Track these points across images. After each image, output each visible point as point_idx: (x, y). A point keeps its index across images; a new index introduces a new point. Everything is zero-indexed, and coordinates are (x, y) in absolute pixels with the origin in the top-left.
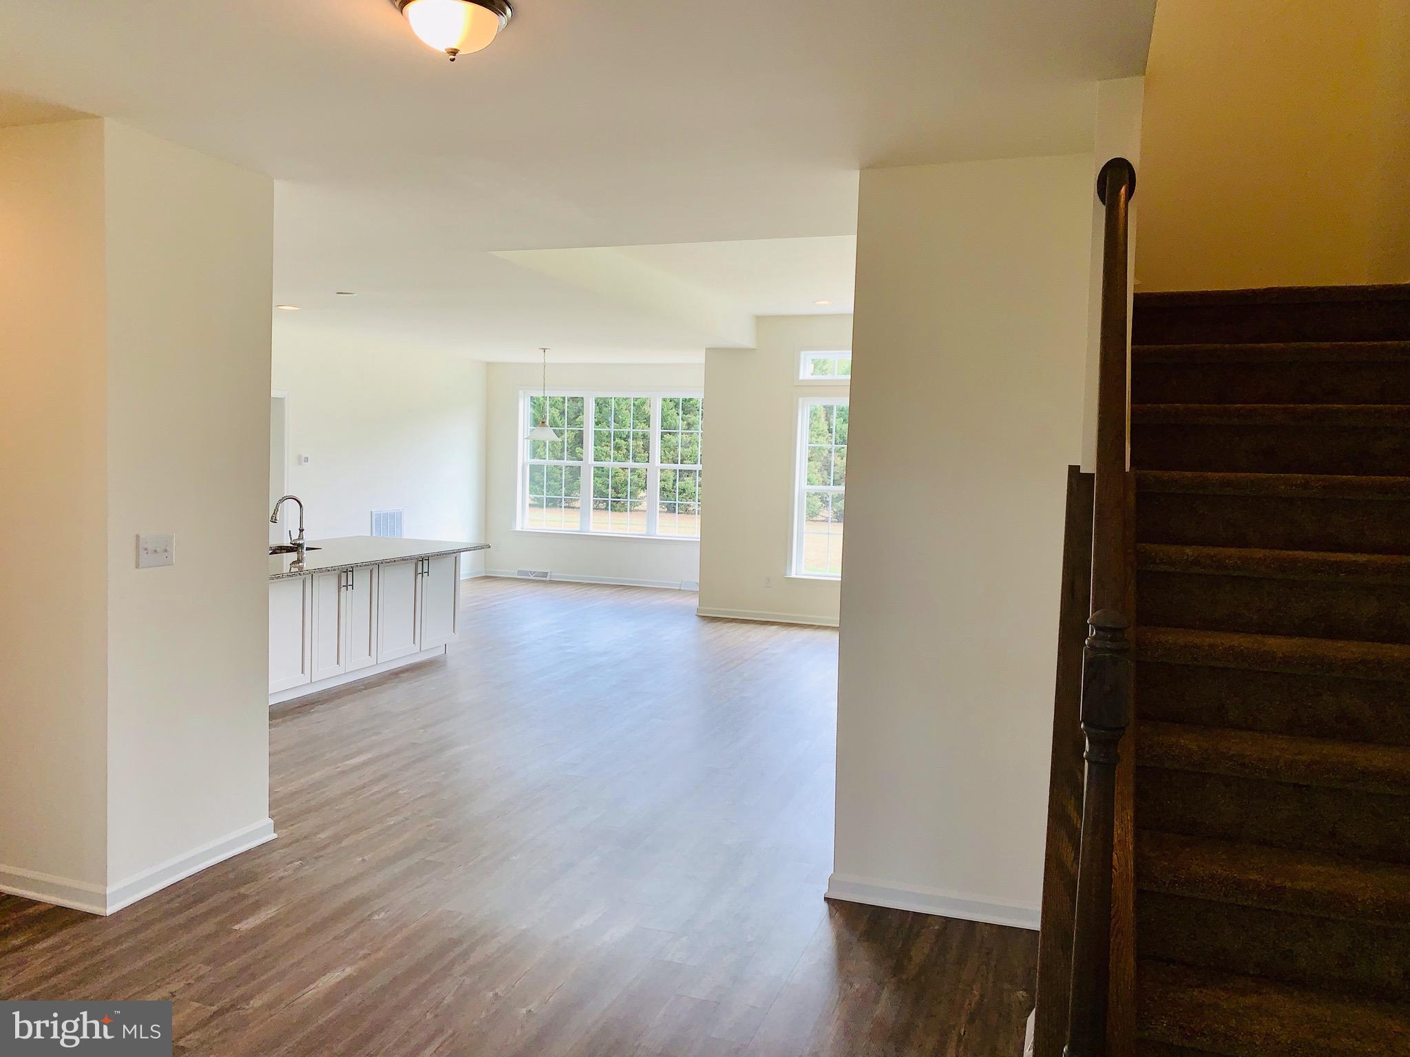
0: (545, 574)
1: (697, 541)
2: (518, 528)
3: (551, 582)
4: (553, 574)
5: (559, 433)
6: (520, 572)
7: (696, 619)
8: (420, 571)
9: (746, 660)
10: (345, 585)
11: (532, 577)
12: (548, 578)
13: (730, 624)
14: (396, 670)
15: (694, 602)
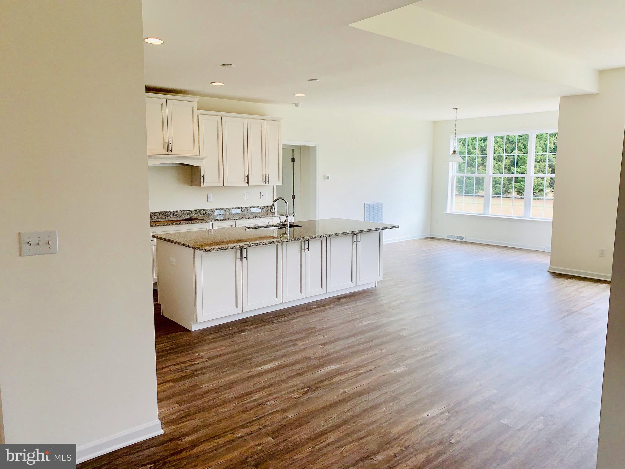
0: (462, 238)
1: (551, 222)
2: (449, 211)
3: (466, 243)
4: (466, 238)
5: (463, 158)
6: (449, 236)
7: (548, 274)
8: (355, 240)
9: (573, 312)
10: (304, 248)
11: (455, 239)
12: (464, 240)
13: (571, 280)
14: (338, 297)
15: (547, 261)
